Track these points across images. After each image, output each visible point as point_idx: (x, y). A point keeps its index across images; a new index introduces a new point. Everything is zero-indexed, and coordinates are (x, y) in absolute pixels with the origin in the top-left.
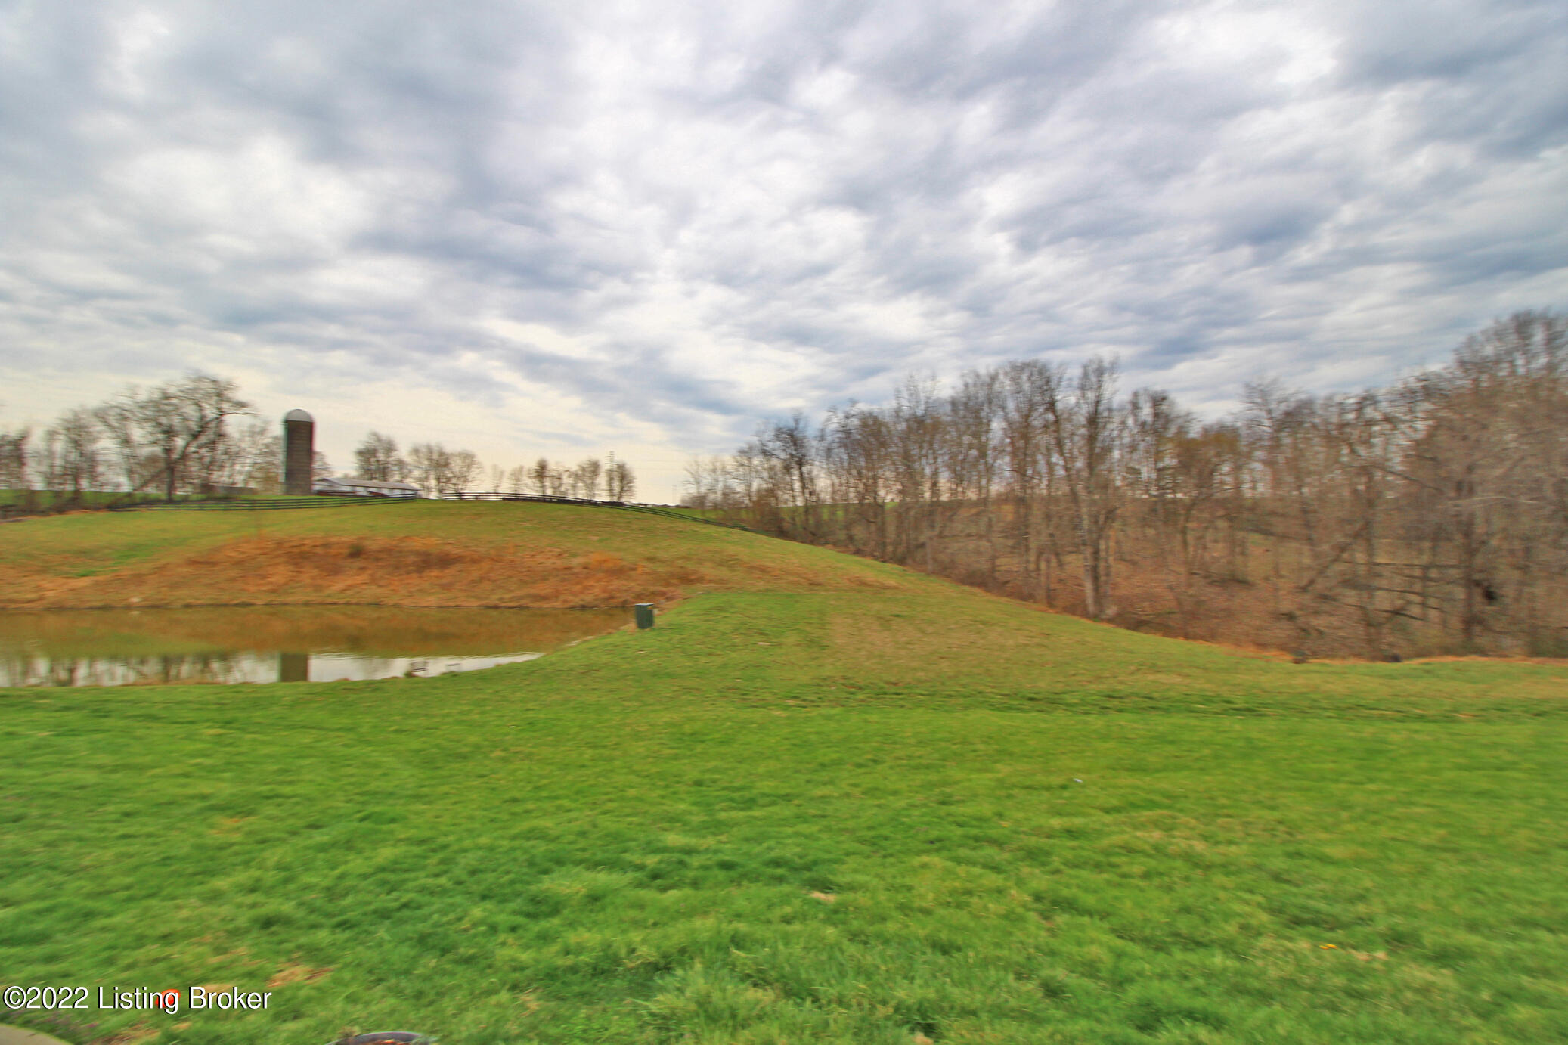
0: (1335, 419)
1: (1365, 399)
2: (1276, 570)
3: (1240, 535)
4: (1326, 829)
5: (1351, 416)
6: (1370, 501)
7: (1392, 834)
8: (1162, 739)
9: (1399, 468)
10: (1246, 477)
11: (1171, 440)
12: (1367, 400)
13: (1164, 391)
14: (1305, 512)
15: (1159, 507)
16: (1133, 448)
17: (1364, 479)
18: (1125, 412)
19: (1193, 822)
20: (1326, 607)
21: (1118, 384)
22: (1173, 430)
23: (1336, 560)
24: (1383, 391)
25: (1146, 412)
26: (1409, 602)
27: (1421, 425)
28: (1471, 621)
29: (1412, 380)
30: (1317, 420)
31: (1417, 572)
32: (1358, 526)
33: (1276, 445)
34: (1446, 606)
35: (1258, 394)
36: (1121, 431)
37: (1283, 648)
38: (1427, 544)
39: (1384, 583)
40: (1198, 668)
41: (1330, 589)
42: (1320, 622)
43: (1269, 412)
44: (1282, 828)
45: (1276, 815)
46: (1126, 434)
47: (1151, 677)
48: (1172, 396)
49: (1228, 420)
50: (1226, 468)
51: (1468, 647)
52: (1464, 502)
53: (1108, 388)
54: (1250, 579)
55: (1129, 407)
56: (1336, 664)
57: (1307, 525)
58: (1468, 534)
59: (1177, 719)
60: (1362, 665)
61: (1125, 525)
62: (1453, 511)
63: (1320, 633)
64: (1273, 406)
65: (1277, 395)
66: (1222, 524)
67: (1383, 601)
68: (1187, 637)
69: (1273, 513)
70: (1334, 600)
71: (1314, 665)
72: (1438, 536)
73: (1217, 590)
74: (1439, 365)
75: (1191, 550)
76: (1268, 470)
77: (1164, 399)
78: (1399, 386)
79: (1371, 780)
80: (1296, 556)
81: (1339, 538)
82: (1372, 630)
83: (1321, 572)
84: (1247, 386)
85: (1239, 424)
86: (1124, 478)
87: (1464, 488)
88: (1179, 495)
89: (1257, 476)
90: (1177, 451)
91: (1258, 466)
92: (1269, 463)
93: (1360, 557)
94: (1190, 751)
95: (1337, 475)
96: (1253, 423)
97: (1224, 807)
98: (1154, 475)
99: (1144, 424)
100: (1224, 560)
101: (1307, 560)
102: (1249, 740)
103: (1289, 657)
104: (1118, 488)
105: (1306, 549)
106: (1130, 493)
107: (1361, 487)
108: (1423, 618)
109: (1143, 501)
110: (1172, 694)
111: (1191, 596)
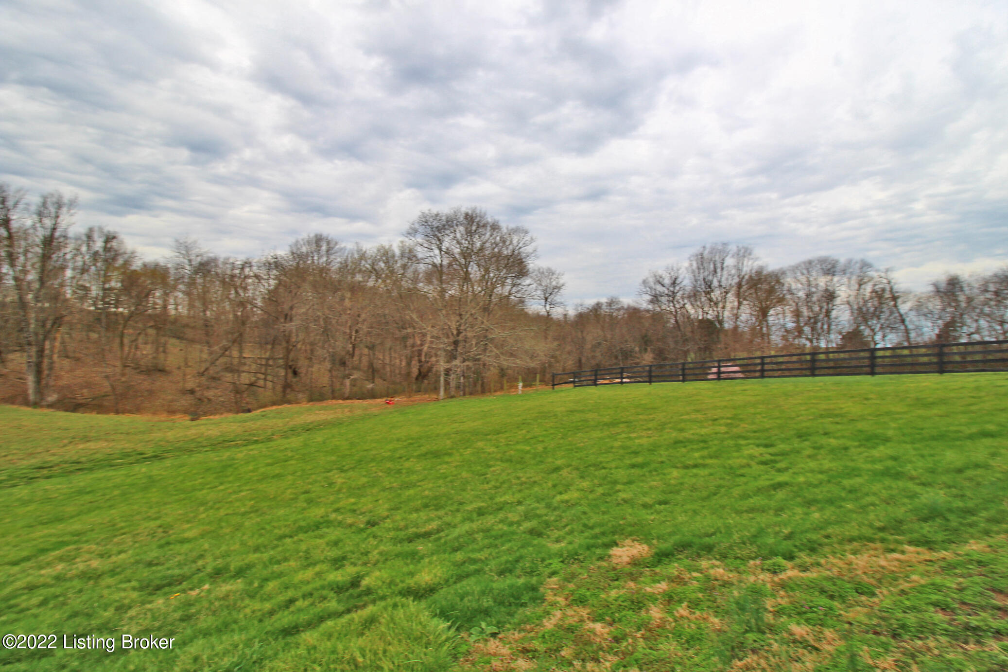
0: (229, 272)
1: (246, 263)
2: (186, 360)
3: (163, 340)
4: (188, 522)
5: (237, 271)
6: (243, 322)
7: (226, 512)
8: (81, 492)
9: (260, 304)
10: (172, 301)
11: (117, 269)
12: (247, 264)
13: (116, 232)
14: (206, 326)
15: (103, 317)
16: (84, 270)
17: (241, 309)
18: (79, 242)
19: (94, 547)
20: (213, 385)
21: (74, 219)
22: (120, 261)
23: (223, 355)
24: (255, 260)
25: (99, 245)
26: (258, 379)
27: (273, 282)
28: (287, 386)
29: (270, 257)
30: (219, 271)
31: (264, 362)
32: (236, 335)
33: (192, 283)
34: (275, 379)
35: (184, 248)
36: (76, 255)
37: (186, 412)
38: (269, 347)
39: (246, 368)
40: (122, 433)
41: (217, 373)
42: (210, 394)
43: (190, 261)
44: (161, 530)
45: (158, 522)
46: (79, 258)
47: (81, 446)
48: (122, 236)
49: (162, 262)
50: (158, 294)
51: (284, 401)
52: (287, 325)
53: (65, 220)
54: (167, 368)
55: (84, 238)
56: (217, 418)
57: (207, 334)
58: (288, 342)
59: (99, 474)
60: (231, 416)
61: (71, 329)
62: (282, 329)
63: (209, 400)
64: (193, 257)
65: (195, 251)
66: (151, 331)
67: (245, 378)
68: (117, 412)
69: (186, 326)
70: (219, 380)
71: (204, 420)
72: (274, 342)
73: (142, 377)
74: (283, 252)
75: (126, 349)
76: (186, 298)
77: (114, 238)
78: (264, 259)
79: (221, 484)
80: (199, 354)
81: (224, 343)
82: (238, 396)
83: (213, 363)
84: (177, 241)
85: (169, 266)
86: (74, 293)
87: (288, 318)
88: (121, 310)
89: (179, 301)
90: (121, 277)
91: (180, 295)
92: (188, 294)
93: (235, 353)
94: (104, 495)
95: (227, 306)
96: (179, 267)
97: (122, 528)
98: (101, 294)
99: (96, 253)
100: (150, 357)
101: (205, 356)
102: (150, 477)
103: (188, 417)
104: (66, 300)
105: (206, 349)
106: (79, 305)
107: (239, 314)
108: (264, 387)
109: (90, 312)
110: (98, 456)
111: (124, 382)
